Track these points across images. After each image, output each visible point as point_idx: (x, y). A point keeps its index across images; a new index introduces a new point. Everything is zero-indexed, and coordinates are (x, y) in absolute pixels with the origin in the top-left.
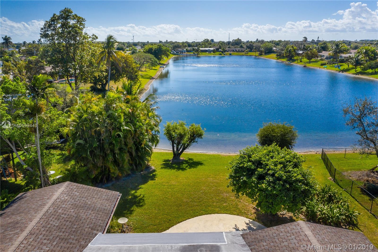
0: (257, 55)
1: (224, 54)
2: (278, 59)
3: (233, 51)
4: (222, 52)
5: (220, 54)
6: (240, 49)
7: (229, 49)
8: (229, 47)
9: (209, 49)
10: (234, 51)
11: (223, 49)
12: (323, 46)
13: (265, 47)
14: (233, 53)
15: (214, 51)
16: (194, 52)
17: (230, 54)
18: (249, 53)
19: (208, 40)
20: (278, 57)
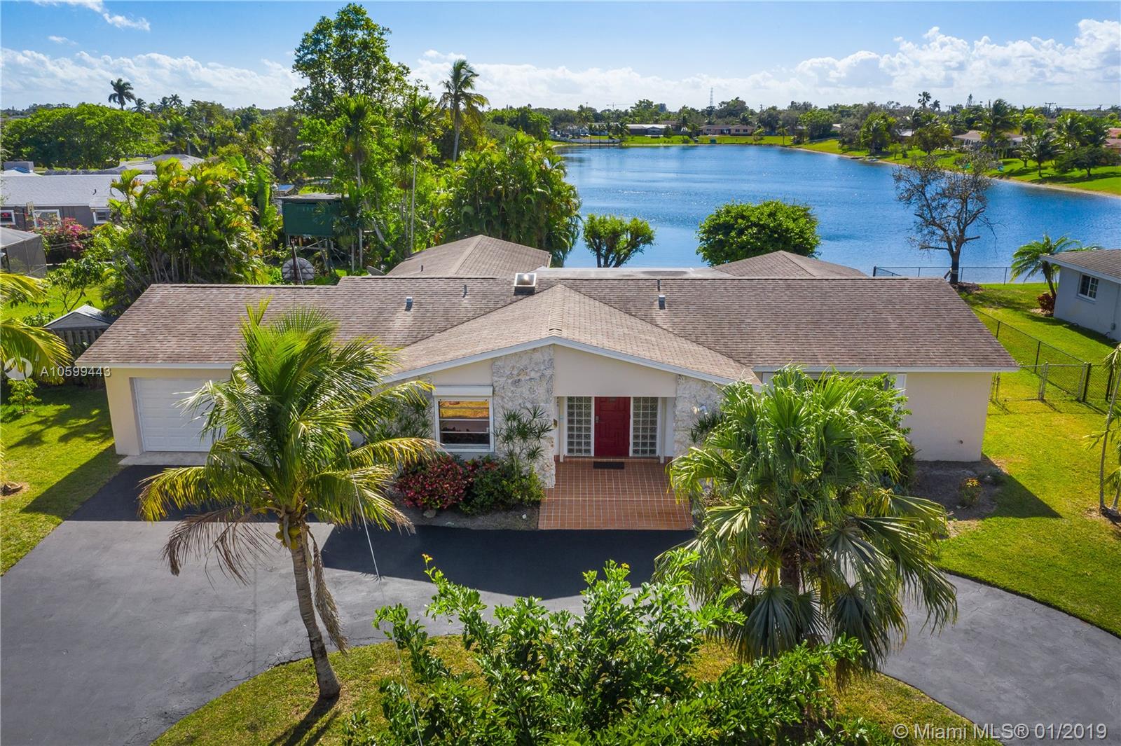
0: (788, 142)
1: (696, 142)
2: (845, 151)
3: (722, 133)
4: (690, 135)
5: (685, 142)
6: (742, 127)
7: (709, 127)
8: (709, 123)
9: (653, 128)
10: (724, 134)
11: (694, 128)
12: (971, 116)
13: (811, 121)
14: (719, 138)
15: (666, 133)
16: (611, 134)
17: (713, 142)
18: (766, 138)
19: (649, 104)
20: (846, 146)
